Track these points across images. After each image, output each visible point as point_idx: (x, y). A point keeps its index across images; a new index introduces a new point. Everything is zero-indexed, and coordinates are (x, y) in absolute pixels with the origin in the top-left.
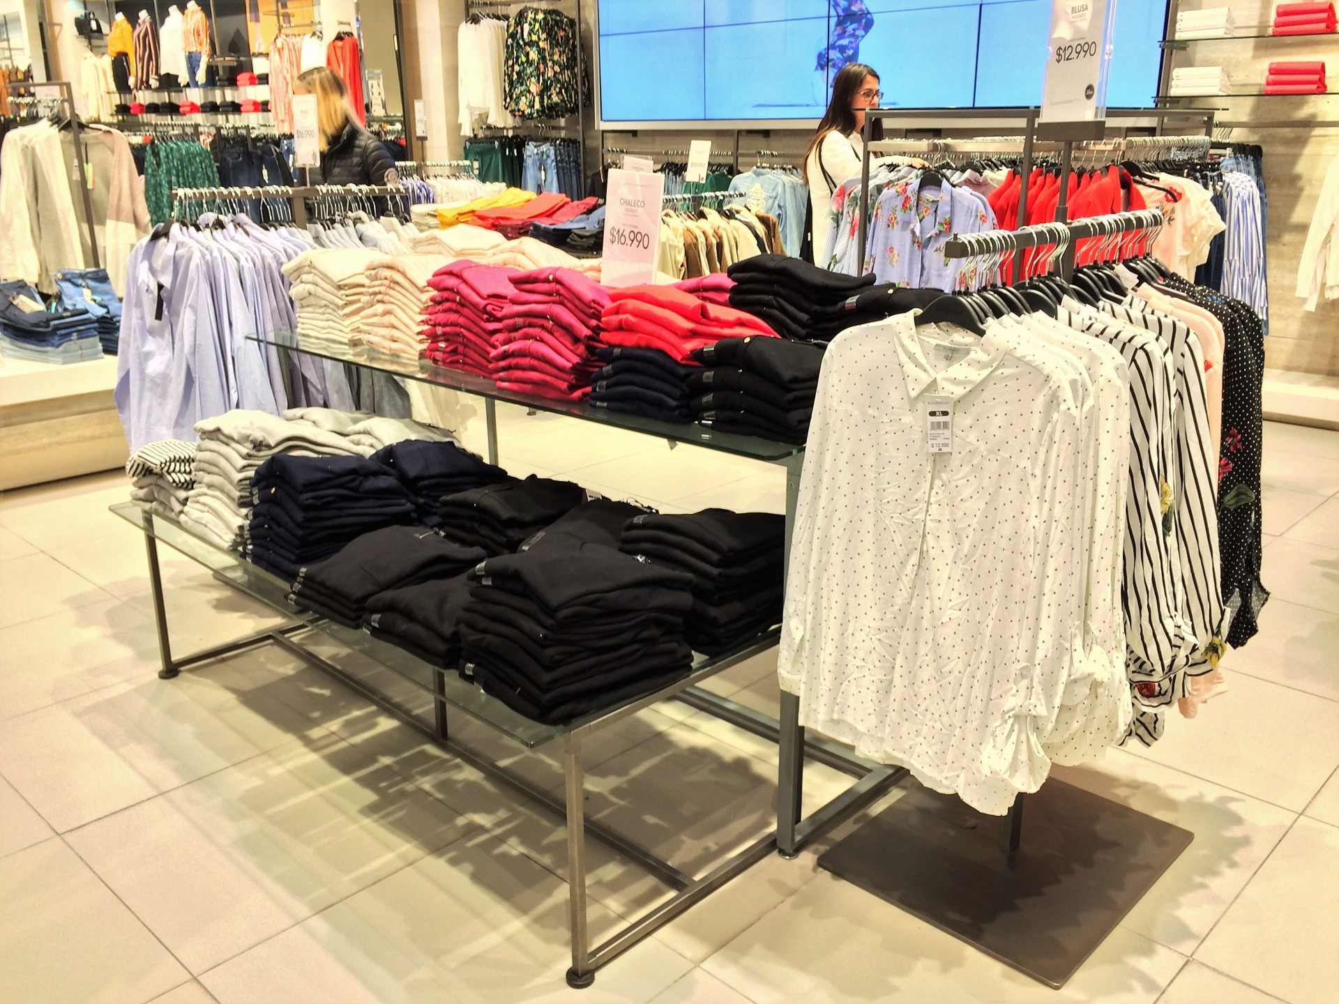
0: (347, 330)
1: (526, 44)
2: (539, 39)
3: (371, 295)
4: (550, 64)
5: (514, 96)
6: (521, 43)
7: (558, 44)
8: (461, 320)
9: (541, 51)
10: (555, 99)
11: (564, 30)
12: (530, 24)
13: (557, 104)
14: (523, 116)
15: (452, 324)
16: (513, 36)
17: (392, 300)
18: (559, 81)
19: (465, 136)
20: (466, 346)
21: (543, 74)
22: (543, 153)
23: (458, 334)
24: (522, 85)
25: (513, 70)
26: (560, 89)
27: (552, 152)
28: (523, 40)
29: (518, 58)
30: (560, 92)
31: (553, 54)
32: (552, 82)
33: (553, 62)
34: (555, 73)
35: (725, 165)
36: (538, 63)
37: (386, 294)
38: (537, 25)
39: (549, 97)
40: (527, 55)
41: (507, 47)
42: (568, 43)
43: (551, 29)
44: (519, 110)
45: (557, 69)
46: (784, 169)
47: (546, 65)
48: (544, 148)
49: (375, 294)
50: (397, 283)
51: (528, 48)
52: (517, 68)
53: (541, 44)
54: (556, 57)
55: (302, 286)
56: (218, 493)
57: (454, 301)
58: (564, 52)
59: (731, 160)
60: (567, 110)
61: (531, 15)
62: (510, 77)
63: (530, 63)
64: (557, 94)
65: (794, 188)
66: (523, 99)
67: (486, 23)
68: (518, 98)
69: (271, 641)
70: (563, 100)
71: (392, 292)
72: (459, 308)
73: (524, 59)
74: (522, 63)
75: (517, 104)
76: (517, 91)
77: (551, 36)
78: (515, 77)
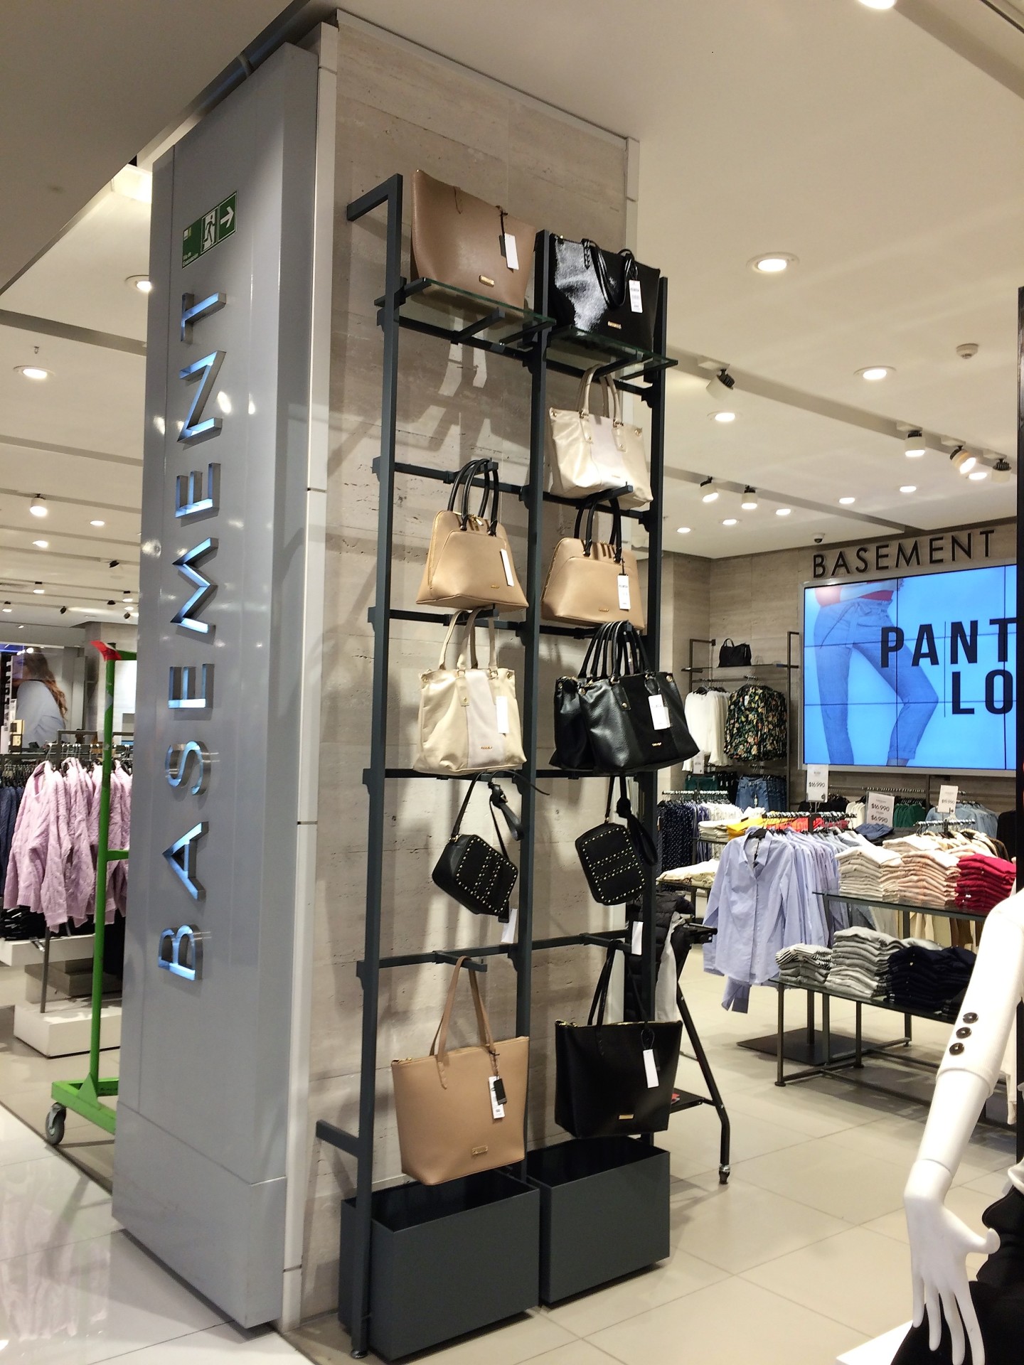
0: (882, 890)
1: (746, 709)
2: (759, 707)
3: (906, 871)
4: (766, 723)
5: (734, 744)
6: (743, 708)
7: (771, 710)
8: (985, 884)
9: (759, 715)
10: (769, 747)
11: (775, 700)
12: (751, 696)
13: (770, 751)
14: (740, 759)
15: (977, 886)
16: (736, 703)
17: (924, 873)
18: (772, 735)
19: (685, 771)
20: (987, 897)
21: (761, 730)
22: (756, 785)
23: (982, 891)
24: (740, 737)
25: (734, 727)
26: (773, 741)
27: (765, 784)
28: (744, 706)
29: (738, 718)
30: (773, 743)
31: (768, 717)
32: (767, 736)
33: (768, 722)
34: (769, 729)
35: (919, 800)
36: (757, 723)
37: (919, 871)
38: (757, 698)
39: (765, 747)
40: (747, 717)
41: (730, 711)
42: (778, 709)
43: (767, 700)
44: (737, 754)
45: (771, 726)
46: (971, 804)
47: (763, 725)
48: (757, 782)
49: (910, 870)
50: (928, 865)
51: (748, 713)
52: (737, 725)
53: (760, 710)
54: (770, 719)
55: (850, 866)
56: (857, 969)
57: (980, 874)
58: (775, 715)
59: (924, 796)
60: (776, 755)
61: (751, 690)
62: (731, 731)
63: (749, 722)
64: (771, 744)
65: (983, 818)
66: (741, 747)
67: (712, 695)
68: (737, 746)
69: (821, 1075)
70: (774, 749)
71: (923, 870)
72: (983, 878)
73: (743, 719)
74: (742, 722)
75: (736, 750)
76: (737, 741)
77: (767, 705)
78: (735, 731)
